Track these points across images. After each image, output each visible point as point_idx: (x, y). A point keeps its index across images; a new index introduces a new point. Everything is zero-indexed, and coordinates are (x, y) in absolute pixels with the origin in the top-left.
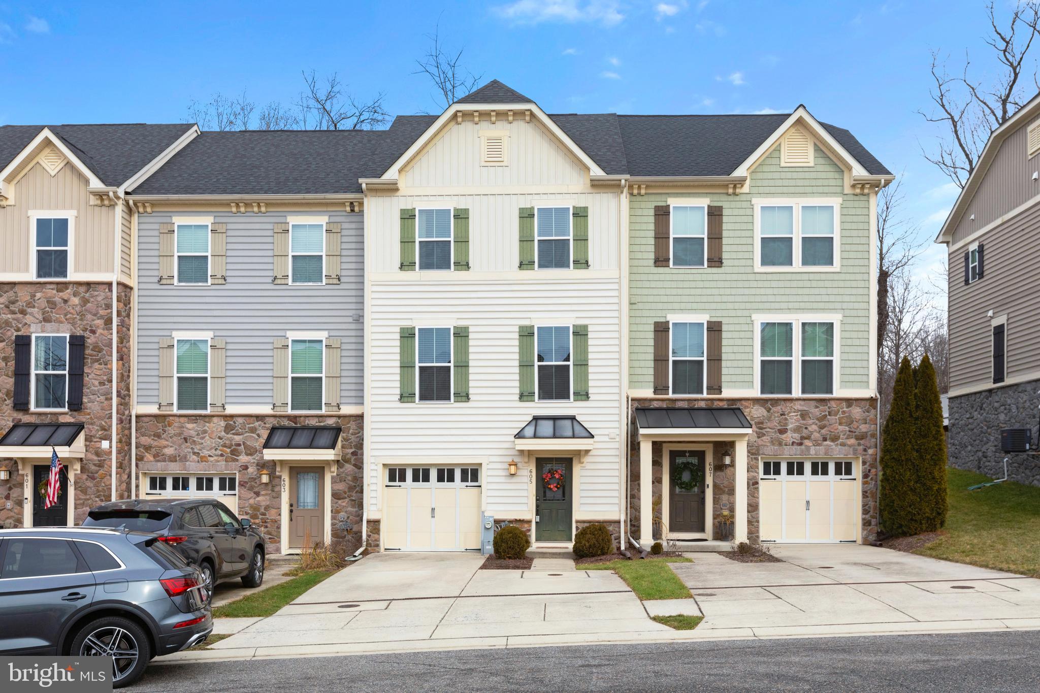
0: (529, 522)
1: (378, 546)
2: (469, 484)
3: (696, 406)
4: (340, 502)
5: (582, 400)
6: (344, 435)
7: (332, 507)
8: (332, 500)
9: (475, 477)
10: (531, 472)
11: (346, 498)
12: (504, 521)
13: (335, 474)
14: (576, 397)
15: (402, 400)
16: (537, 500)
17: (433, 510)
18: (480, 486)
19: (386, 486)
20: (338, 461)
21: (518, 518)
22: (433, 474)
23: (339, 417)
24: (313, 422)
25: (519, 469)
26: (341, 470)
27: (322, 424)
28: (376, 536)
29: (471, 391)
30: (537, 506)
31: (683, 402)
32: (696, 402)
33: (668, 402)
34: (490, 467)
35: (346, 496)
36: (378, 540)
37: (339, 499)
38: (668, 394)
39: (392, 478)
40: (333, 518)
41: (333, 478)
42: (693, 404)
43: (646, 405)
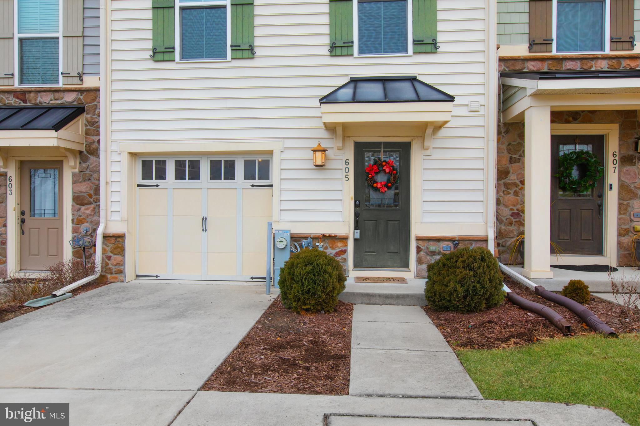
0: (344, 239)
1: (121, 272)
2: (257, 182)
3: (593, 69)
4: (83, 208)
5: (426, 53)
6: (89, 116)
7: (73, 214)
8: (73, 206)
9: (265, 173)
10: (347, 162)
11: (91, 203)
12: (306, 238)
13: (77, 171)
14: (417, 47)
15: (156, 59)
16: (356, 206)
17: (204, 219)
18: (271, 186)
19: (138, 186)
20: (81, 152)
21: (327, 232)
22: (205, 169)
23: (81, 91)
24: (46, 99)
25: (329, 159)
26: (84, 165)
27: (59, 102)
28: (118, 258)
29: (257, 42)
30: (356, 215)
31: (574, 63)
32: (593, 63)
33: (550, 62)
34: (284, 156)
35: (92, 200)
36: (121, 263)
37: (82, 204)
38: (551, 52)
39: (146, 175)
40: (75, 230)
41: (74, 175)
42: (589, 65)
43: (518, 66)
